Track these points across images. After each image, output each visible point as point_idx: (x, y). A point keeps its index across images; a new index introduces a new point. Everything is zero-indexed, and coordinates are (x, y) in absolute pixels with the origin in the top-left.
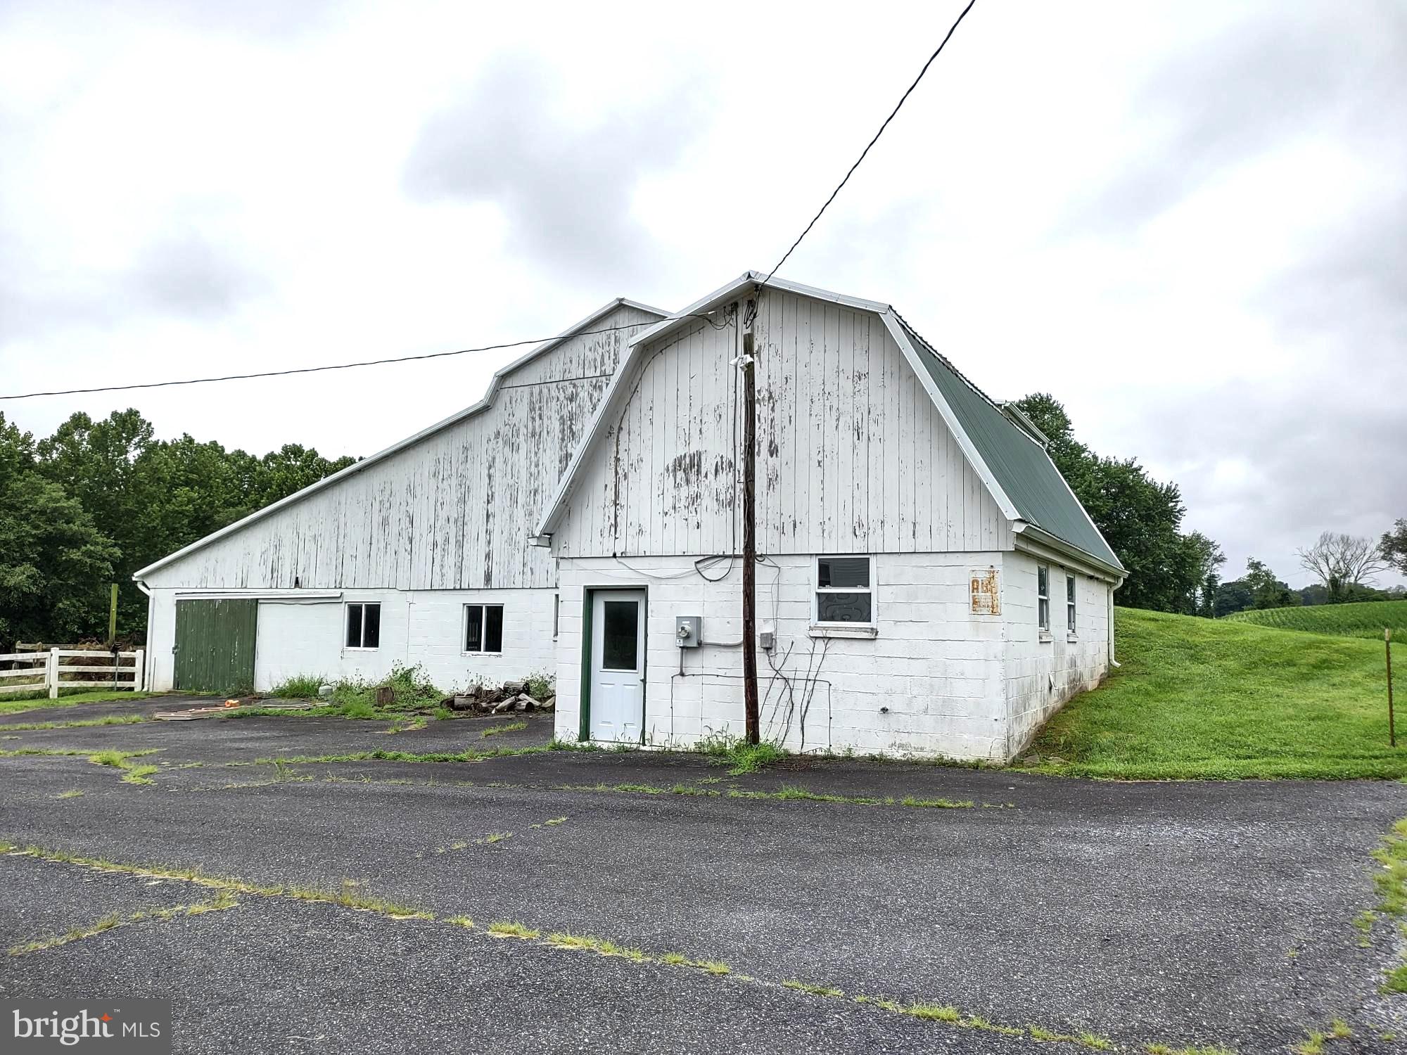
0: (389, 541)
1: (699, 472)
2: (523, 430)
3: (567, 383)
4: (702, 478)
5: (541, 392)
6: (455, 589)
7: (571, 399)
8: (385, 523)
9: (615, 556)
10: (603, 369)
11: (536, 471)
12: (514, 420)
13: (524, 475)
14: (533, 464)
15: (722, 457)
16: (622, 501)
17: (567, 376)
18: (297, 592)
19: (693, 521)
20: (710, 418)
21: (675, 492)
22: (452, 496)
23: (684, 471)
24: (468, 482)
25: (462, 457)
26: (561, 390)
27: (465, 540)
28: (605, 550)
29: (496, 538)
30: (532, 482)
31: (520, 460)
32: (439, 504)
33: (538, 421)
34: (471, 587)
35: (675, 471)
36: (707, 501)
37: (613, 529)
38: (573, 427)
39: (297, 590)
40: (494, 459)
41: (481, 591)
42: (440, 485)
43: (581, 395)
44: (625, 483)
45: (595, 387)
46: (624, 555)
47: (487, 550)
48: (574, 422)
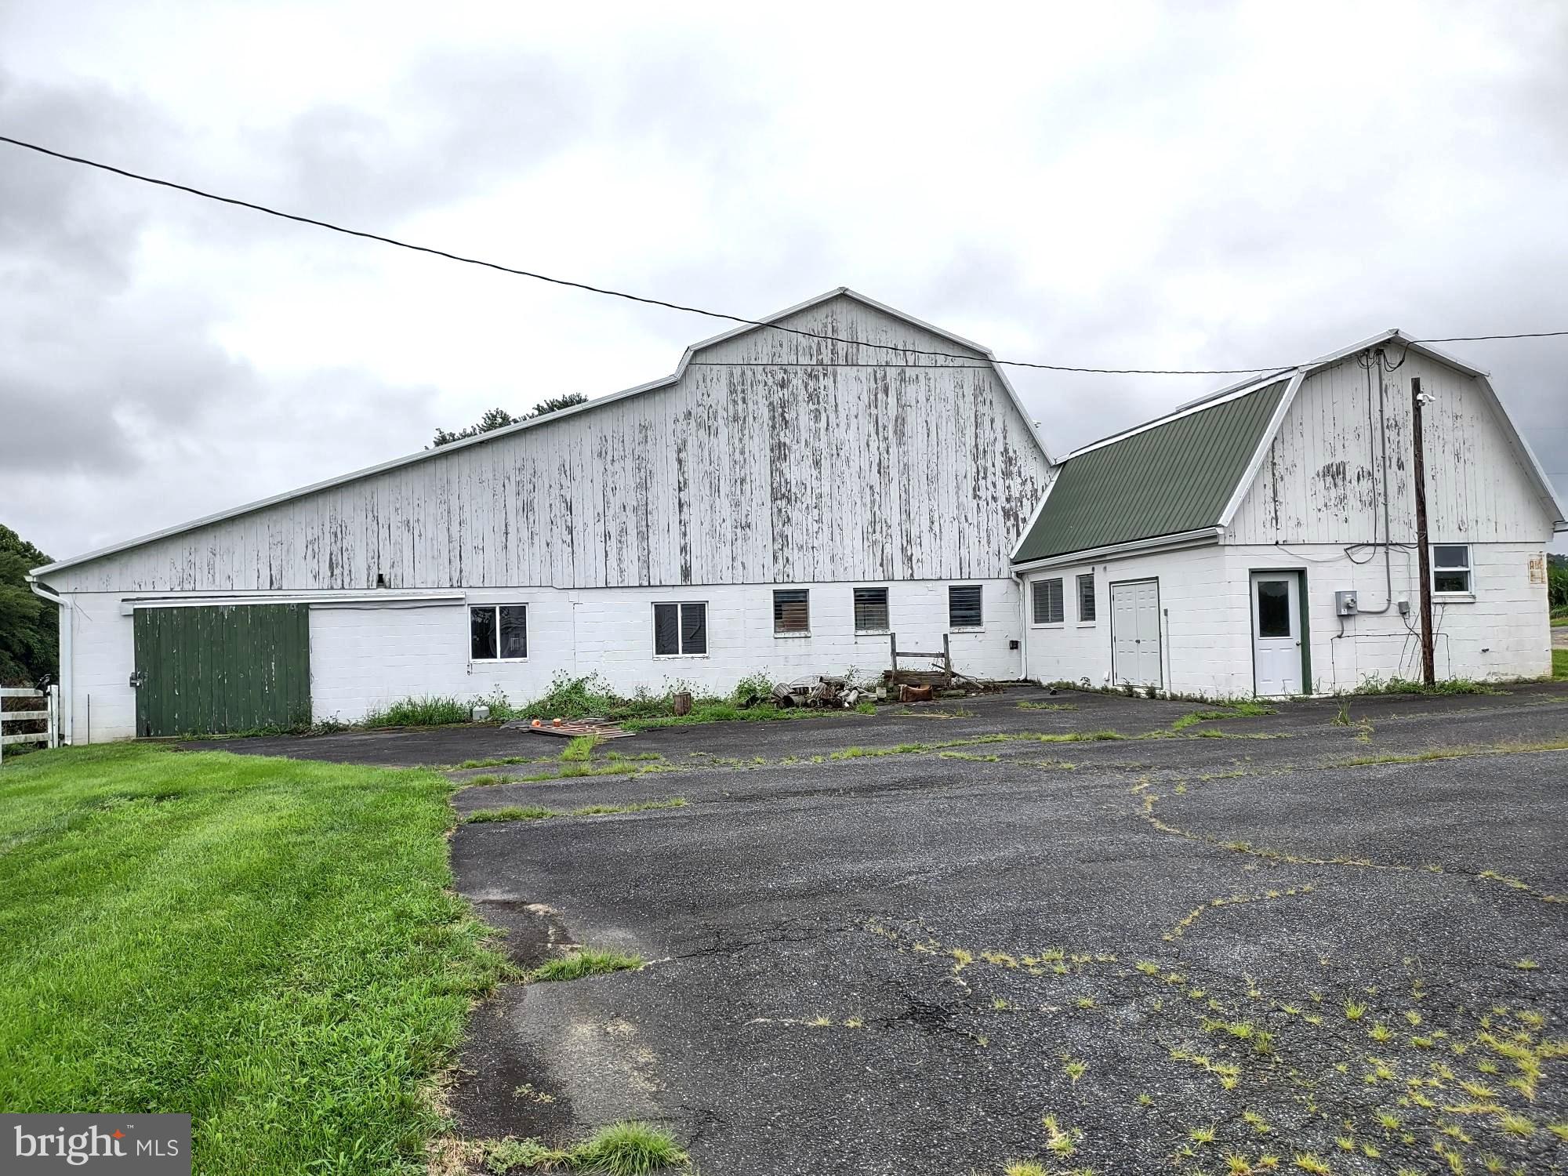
0: (536, 529)
1: (1344, 478)
2: (722, 413)
3: (775, 368)
4: (1347, 483)
5: (743, 373)
6: (641, 586)
7: (783, 385)
8: (527, 508)
9: (1277, 543)
10: (820, 357)
11: (742, 459)
12: (707, 401)
13: (726, 462)
14: (737, 451)
15: (1362, 468)
16: (1280, 498)
17: (777, 360)
18: (383, 594)
19: (1342, 516)
20: (1351, 436)
21: (1325, 493)
22: (626, 479)
23: (1333, 476)
24: (649, 466)
25: (639, 437)
26: (769, 375)
27: (650, 531)
28: (1269, 537)
29: (693, 530)
30: (738, 470)
31: (721, 444)
32: (609, 489)
33: (740, 406)
34: (663, 583)
35: (1324, 476)
36: (1353, 501)
37: (1274, 521)
38: (786, 415)
39: (382, 591)
40: (685, 442)
41: (676, 588)
42: (609, 467)
43: (794, 382)
44: (1282, 484)
45: (810, 375)
46: (1285, 543)
47: (683, 542)
48: (786, 410)
